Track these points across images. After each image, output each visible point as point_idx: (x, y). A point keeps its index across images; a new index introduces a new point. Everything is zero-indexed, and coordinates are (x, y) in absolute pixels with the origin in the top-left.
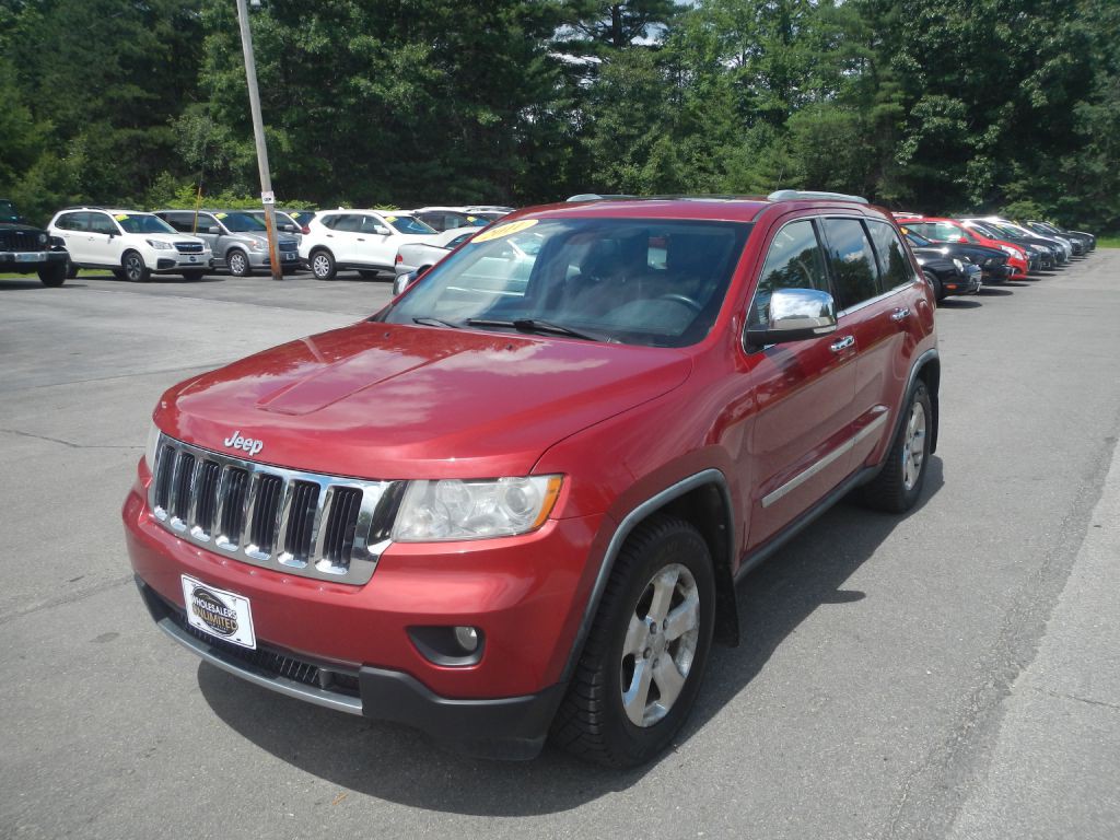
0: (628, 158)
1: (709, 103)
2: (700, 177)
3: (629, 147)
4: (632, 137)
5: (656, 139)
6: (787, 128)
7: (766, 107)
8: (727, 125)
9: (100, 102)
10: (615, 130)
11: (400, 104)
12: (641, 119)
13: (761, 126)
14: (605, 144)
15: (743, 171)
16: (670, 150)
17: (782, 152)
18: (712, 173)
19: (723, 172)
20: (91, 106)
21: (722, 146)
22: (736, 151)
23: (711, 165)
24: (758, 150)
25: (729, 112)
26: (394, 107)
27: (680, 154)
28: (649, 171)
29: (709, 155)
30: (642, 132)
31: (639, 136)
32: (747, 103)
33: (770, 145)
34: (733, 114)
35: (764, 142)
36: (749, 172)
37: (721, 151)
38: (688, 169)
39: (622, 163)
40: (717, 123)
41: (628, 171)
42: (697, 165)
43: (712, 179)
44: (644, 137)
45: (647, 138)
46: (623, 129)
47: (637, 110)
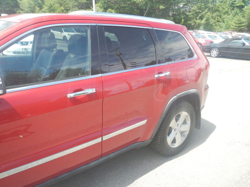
0: (198, 18)
1: (222, 3)
2: (217, 23)
3: (199, 15)
4: (200, 13)
5: (206, 13)
6: (243, 10)
7: (238, 5)
8: (226, 9)
9: (77, 3)
10: (196, 11)
11: (140, 4)
12: (203, 8)
13: (236, 10)
14: (193, 14)
15: (229, 22)
16: (209, 16)
17: (241, 17)
18: (221, 22)
19: (224, 22)
20: (75, 4)
21: (224, 15)
22: (228, 16)
23: (221, 20)
24: (234, 16)
25: (227, 6)
26: (139, 4)
27: (212, 17)
28: (203, 21)
29: (221, 17)
30: (203, 11)
31: (202, 12)
32: (233, 4)
33: (238, 15)
34: (229, 6)
35: (236, 14)
36: (231, 22)
37: (224, 16)
38: (214, 21)
39: (197, 19)
40: (224, 9)
41: (198, 21)
42: (217, 20)
43: (220, 24)
44: (203, 13)
45: (204, 13)
46: (198, 10)
47: (202, 5)
